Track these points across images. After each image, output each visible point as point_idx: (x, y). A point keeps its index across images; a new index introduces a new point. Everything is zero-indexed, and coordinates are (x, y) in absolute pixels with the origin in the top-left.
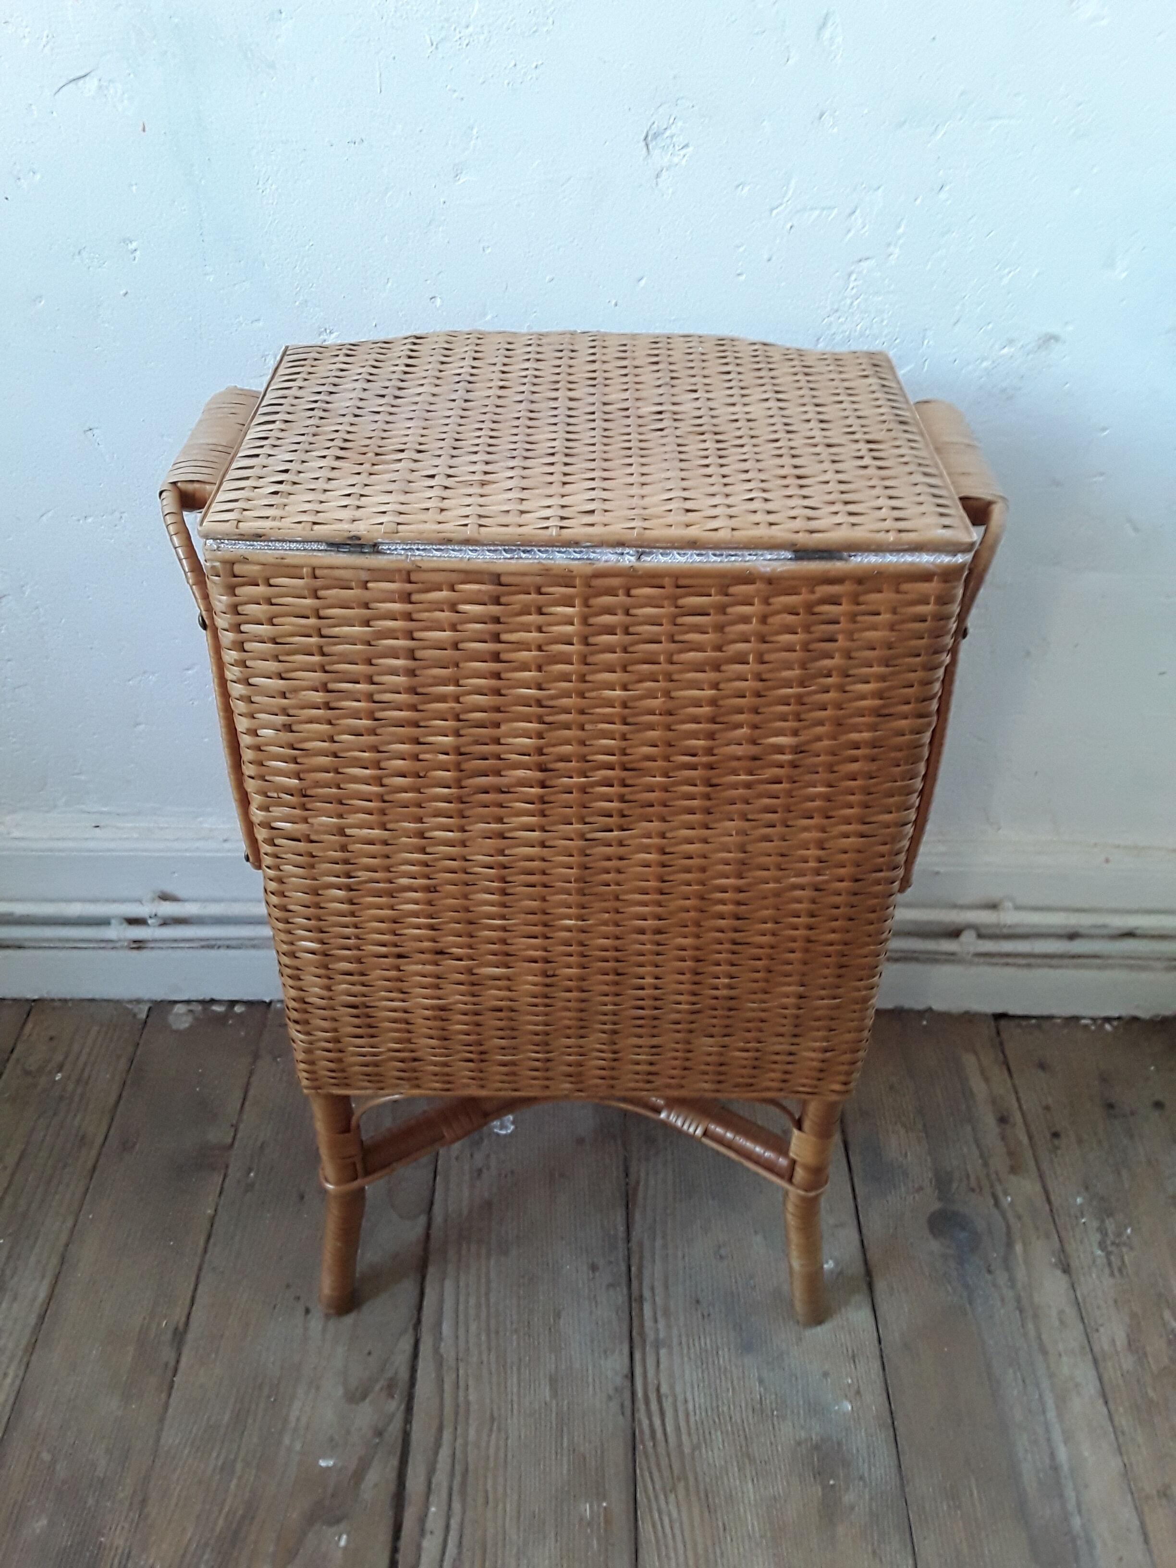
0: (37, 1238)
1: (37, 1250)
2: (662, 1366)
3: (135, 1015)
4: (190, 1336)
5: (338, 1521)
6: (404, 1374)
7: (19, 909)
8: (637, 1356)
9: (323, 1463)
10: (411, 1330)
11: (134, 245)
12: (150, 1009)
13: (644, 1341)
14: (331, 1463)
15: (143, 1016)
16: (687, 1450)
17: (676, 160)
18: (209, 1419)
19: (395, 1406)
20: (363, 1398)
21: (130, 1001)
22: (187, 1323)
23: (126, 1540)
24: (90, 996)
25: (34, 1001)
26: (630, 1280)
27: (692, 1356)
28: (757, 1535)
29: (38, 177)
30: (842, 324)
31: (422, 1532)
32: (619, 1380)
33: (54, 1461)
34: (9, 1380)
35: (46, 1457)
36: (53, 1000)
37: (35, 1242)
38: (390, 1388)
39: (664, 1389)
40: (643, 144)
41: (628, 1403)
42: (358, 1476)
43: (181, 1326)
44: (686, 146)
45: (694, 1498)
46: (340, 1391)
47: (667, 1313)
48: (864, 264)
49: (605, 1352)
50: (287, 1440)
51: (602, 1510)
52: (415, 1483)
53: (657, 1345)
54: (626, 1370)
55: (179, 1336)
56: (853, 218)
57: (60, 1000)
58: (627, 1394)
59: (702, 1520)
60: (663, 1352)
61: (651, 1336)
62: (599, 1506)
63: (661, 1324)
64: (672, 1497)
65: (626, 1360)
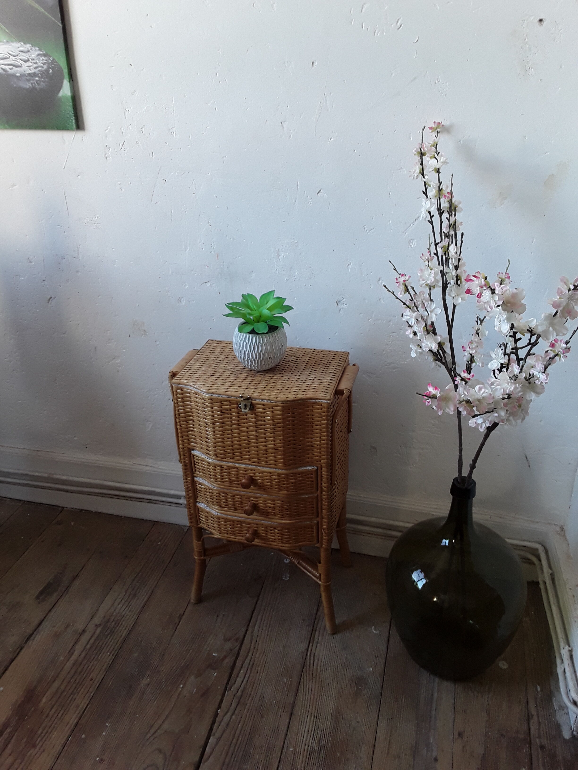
0: (146, 585)
1: (146, 588)
2: (317, 648)
3: (183, 530)
4: (184, 617)
5: (215, 669)
6: (242, 637)
7: (157, 490)
8: (311, 644)
9: (214, 654)
10: (246, 626)
11: (214, 318)
12: (188, 529)
13: (314, 641)
14: (216, 655)
15: (186, 530)
16: (319, 670)
17: (344, 307)
18: (185, 638)
19: (238, 644)
20: (229, 640)
21: (183, 526)
22: (183, 614)
23: (157, 663)
24: (171, 522)
25: (156, 522)
26: (314, 625)
27: (327, 648)
28: (333, 696)
29: (194, 302)
30: (389, 347)
31: (238, 676)
32: (303, 650)
33: (141, 641)
34: (133, 619)
35: (140, 639)
36: (161, 522)
37: (146, 586)
38: (237, 640)
39: (316, 654)
40: (336, 303)
41: (305, 656)
42: (223, 660)
43: (182, 614)
44: (347, 304)
45: (317, 683)
46: (223, 637)
47: (323, 635)
48: (394, 334)
49: (302, 642)
50: (205, 647)
51: (290, 681)
52: (239, 663)
53: (317, 643)
54: (307, 648)
55: (181, 617)
56: (390, 323)
57: (163, 522)
58: (305, 653)
59: (318, 688)
60: (318, 645)
61: (316, 639)
62: (289, 680)
63: (320, 638)
64: (311, 682)
65: (307, 646)
